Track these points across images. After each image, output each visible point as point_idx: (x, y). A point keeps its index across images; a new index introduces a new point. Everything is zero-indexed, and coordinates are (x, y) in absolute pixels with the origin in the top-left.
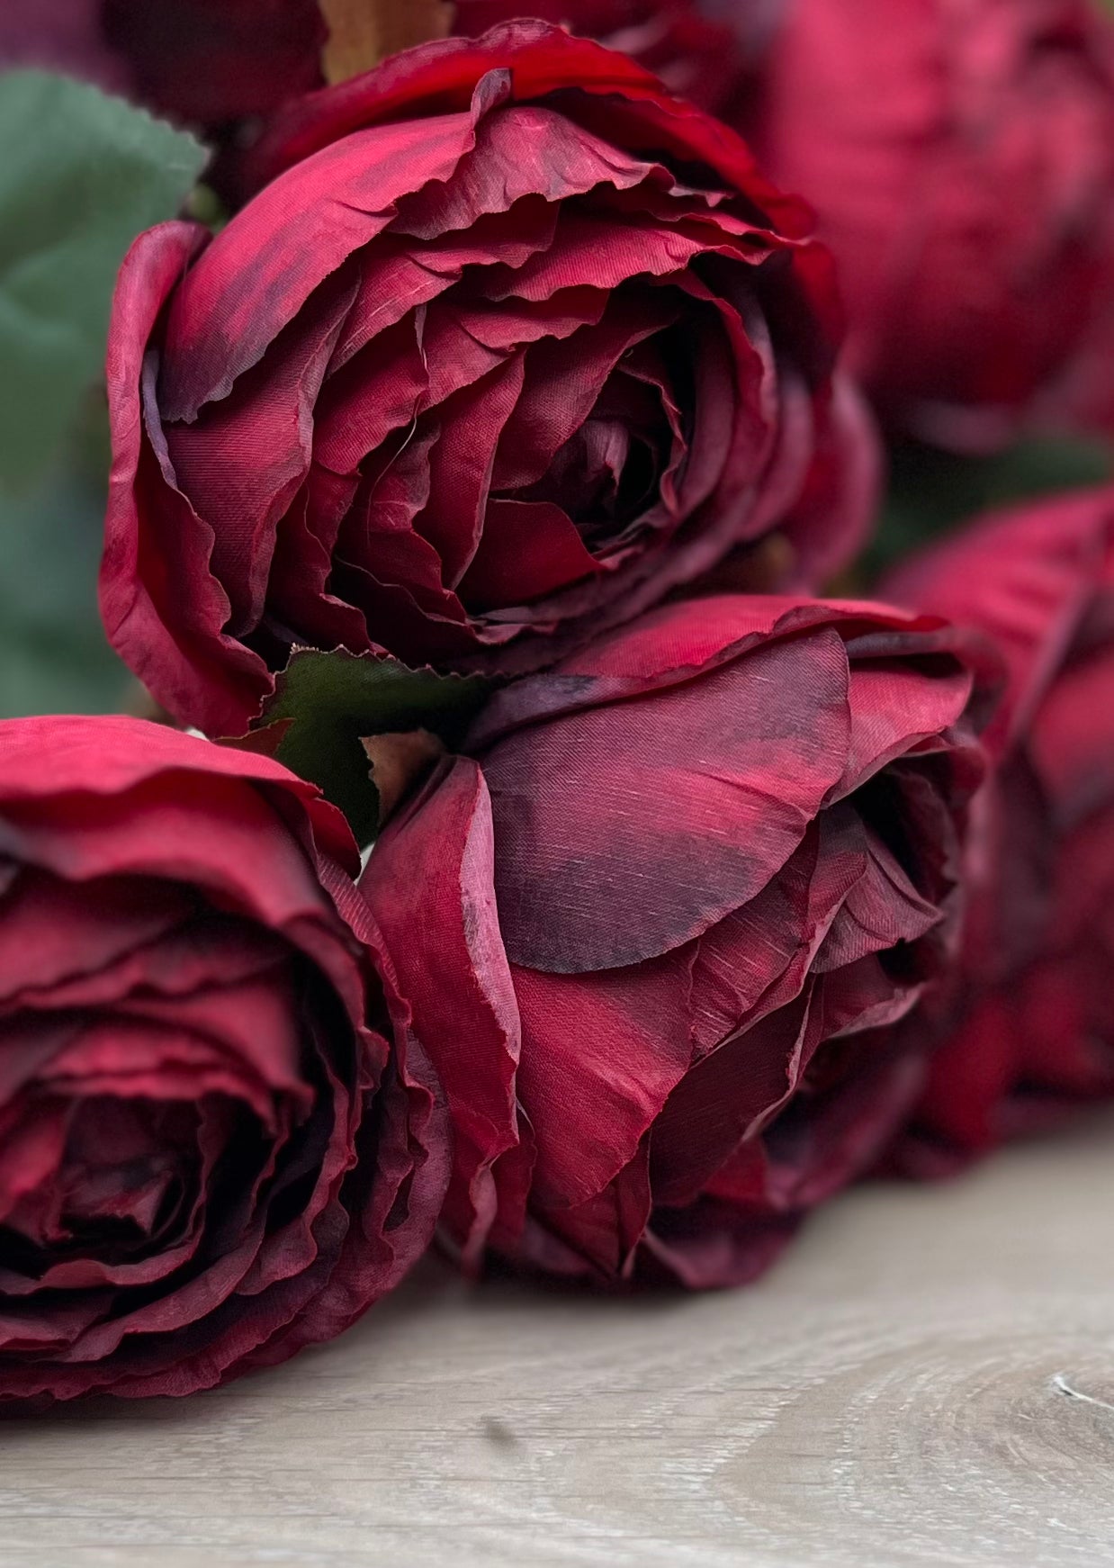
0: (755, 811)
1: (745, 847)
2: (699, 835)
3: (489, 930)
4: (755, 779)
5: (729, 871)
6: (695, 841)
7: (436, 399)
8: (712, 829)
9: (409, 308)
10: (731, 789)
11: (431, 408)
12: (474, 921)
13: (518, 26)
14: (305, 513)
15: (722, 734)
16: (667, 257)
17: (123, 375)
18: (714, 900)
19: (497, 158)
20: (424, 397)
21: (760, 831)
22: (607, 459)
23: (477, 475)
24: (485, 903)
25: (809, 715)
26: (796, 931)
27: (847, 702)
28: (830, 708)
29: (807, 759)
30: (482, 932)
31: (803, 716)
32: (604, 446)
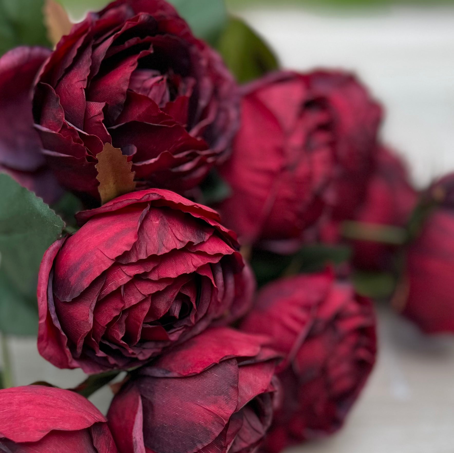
0: (212, 417)
1: (209, 428)
2: (197, 423)
3: (140, 447)
4: (212, 408)
5: (205, 434)
6: (196, 424)
7: (127, 307)
8: (200, 421)
9: (119, 286)
10: (205, 410)
11: (126, 309)
12: (136, 445)
13: (151, 194)
14: (92, 335)
15: (204, 393)
16: (191, 264)
17: (42, 296)
18: (200, 442)
19: (145, 234)
20: (124, 307)
21: (213, 424)
22: (175, 314)
23: (139, 323)
24: (139, 439)
25: (228, 388)
26: (223, 443)
27: (238, 387)
28: (233, 387)
29: (227, 403)
30: (139, 447)
31: (226, 389)
32: (174, 309)
